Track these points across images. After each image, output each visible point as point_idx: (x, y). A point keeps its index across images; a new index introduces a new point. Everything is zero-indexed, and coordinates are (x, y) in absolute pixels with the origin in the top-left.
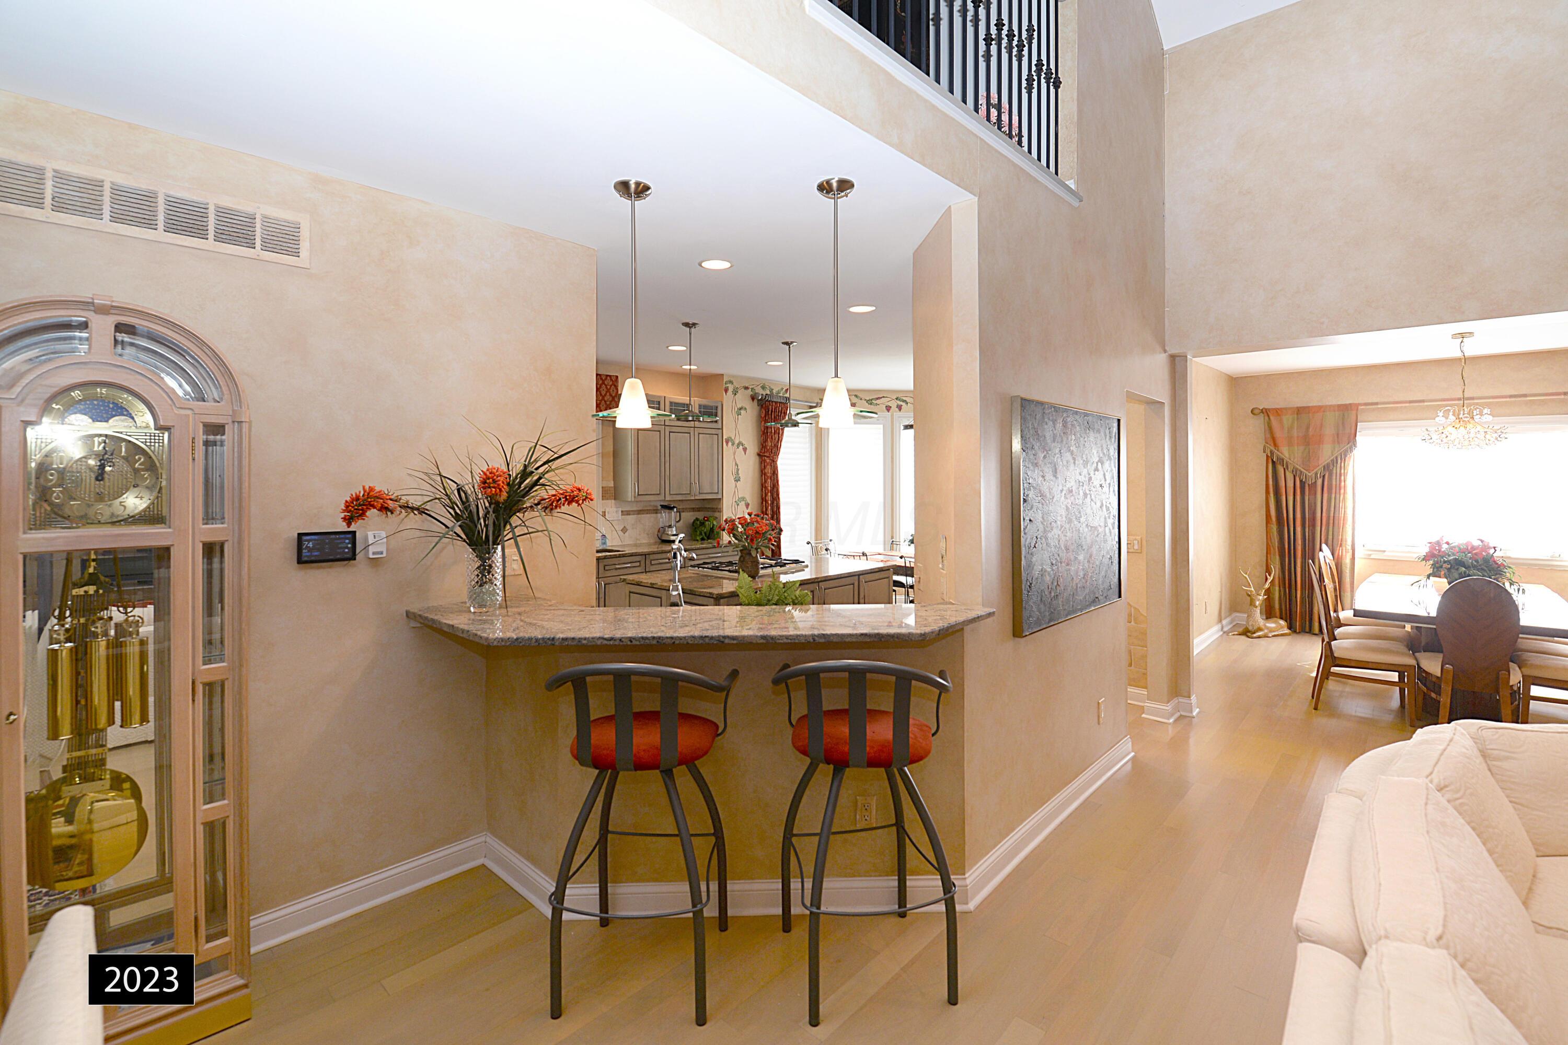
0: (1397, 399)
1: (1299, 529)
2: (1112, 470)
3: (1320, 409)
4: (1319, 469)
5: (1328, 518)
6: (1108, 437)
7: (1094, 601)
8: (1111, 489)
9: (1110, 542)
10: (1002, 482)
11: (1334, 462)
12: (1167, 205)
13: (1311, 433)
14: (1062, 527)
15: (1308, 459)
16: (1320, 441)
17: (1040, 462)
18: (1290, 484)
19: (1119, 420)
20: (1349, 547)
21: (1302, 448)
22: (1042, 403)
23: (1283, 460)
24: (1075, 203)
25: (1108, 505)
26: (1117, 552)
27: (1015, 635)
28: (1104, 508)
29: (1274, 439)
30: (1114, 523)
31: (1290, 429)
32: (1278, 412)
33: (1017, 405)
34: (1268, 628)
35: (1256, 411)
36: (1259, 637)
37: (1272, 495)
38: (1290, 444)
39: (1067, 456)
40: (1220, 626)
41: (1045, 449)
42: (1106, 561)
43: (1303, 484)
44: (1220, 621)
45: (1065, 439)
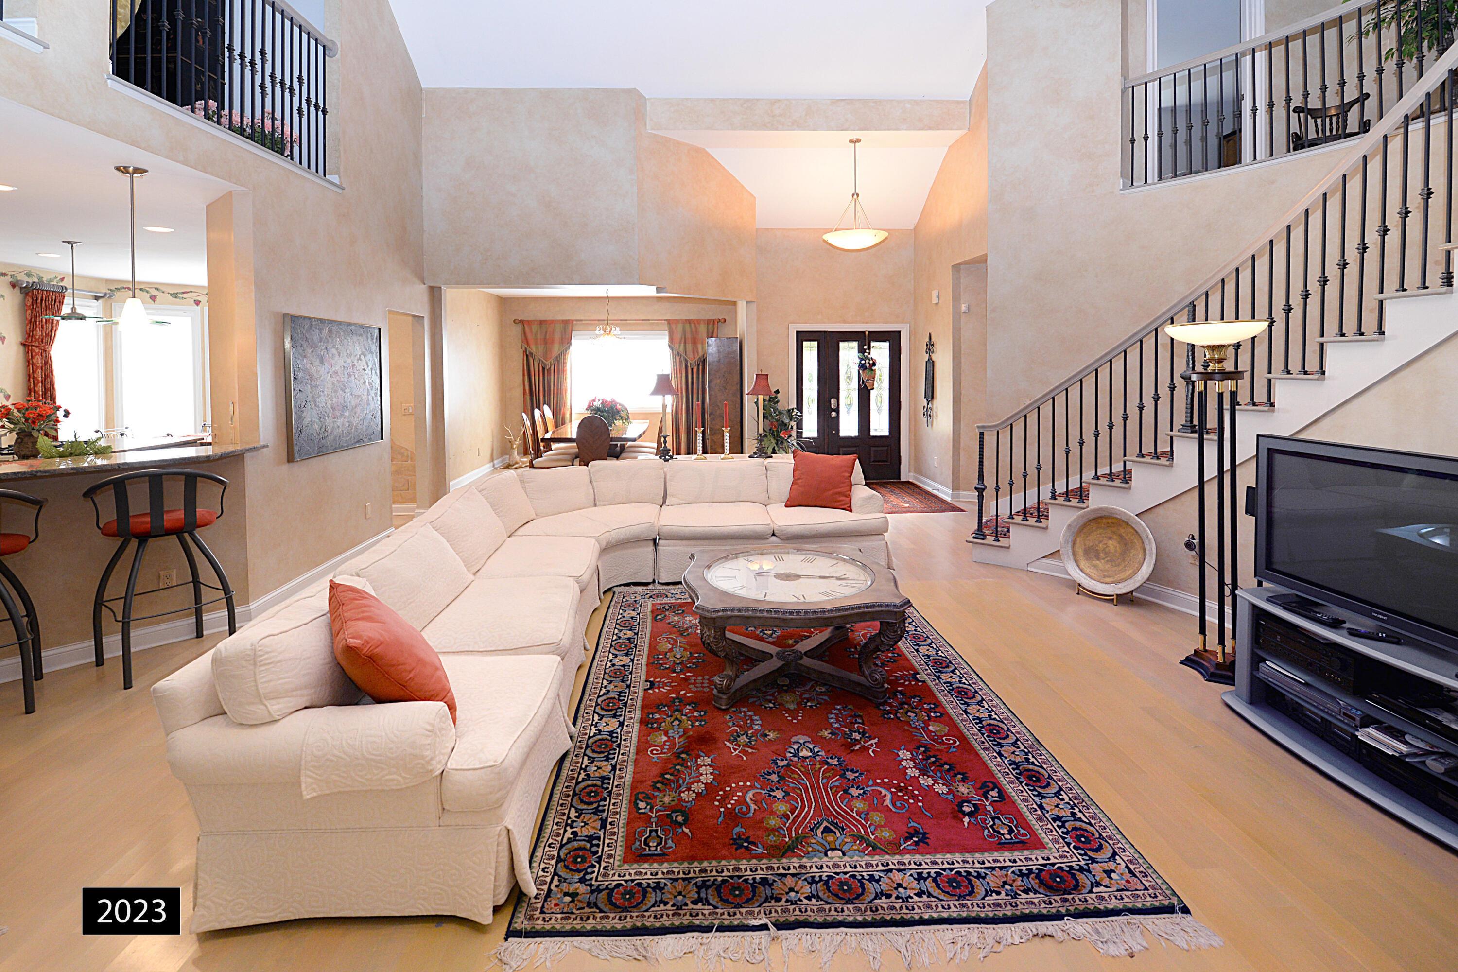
0: (592, 318)
1: (541, 397)
2: (373, 360)
3: (553, 322)
4: (552, 360)
5: (558, 389)
6: (370, 339)
7: (358, 442)
8: (373, 372)
9: (372, 406)
10: (276, 367)
11: (560, 355)
12: (424, 189)
13: (548, 337)
14: (328, 395)
15: (546, 354)
16: (553, 342)
17: (308, 355)
18: (537, 369)
19: (380, 329)
20: (569, 407)
21: (543, 346)
22: (310, 318)
23: (532, 354)
24: (340, 191)
25: (371, 382)
26: (379, 411)
27: (288, 461)
28: (367, 383)
29: (526, 339)
30: (376, 393)
31: (536, 334)
32: (529, 322)
33: (288, 320)
34: (522, 462)
35: (517, 321)
36: (516, 468)
37: (526, 377)
38: (536, 344)
39: (334, 351)
40: (492, 464)
41: (314, 347)
42: (370, 416)
43: (543, 369)
44: (492, 460)
45: (330, 340)
